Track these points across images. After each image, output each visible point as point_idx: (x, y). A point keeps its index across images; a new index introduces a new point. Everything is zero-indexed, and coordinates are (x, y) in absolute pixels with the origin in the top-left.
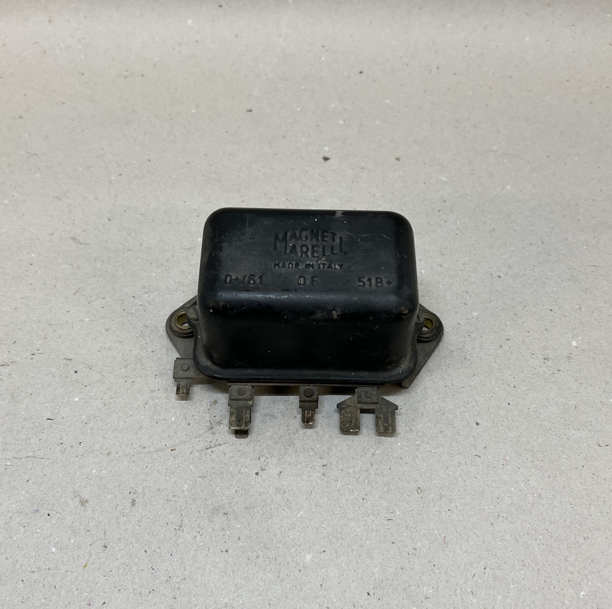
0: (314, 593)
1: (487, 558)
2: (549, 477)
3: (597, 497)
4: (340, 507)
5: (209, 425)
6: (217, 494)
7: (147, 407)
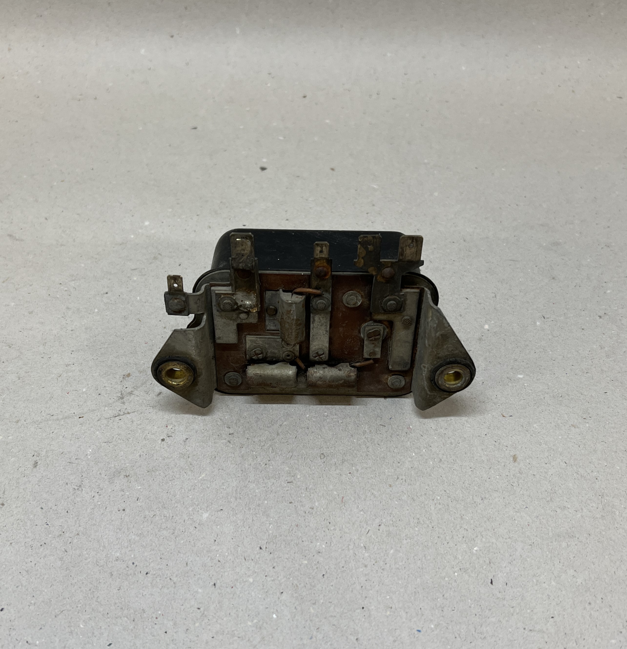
0: (207, 548)
1: (382, 516)
2: (451, 443)
3: (497, 462)
4: (242, 471)
5: (120, 395)
6: (121, 458)
7: (60, 379)
